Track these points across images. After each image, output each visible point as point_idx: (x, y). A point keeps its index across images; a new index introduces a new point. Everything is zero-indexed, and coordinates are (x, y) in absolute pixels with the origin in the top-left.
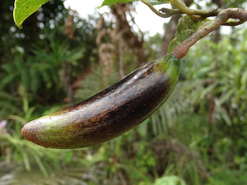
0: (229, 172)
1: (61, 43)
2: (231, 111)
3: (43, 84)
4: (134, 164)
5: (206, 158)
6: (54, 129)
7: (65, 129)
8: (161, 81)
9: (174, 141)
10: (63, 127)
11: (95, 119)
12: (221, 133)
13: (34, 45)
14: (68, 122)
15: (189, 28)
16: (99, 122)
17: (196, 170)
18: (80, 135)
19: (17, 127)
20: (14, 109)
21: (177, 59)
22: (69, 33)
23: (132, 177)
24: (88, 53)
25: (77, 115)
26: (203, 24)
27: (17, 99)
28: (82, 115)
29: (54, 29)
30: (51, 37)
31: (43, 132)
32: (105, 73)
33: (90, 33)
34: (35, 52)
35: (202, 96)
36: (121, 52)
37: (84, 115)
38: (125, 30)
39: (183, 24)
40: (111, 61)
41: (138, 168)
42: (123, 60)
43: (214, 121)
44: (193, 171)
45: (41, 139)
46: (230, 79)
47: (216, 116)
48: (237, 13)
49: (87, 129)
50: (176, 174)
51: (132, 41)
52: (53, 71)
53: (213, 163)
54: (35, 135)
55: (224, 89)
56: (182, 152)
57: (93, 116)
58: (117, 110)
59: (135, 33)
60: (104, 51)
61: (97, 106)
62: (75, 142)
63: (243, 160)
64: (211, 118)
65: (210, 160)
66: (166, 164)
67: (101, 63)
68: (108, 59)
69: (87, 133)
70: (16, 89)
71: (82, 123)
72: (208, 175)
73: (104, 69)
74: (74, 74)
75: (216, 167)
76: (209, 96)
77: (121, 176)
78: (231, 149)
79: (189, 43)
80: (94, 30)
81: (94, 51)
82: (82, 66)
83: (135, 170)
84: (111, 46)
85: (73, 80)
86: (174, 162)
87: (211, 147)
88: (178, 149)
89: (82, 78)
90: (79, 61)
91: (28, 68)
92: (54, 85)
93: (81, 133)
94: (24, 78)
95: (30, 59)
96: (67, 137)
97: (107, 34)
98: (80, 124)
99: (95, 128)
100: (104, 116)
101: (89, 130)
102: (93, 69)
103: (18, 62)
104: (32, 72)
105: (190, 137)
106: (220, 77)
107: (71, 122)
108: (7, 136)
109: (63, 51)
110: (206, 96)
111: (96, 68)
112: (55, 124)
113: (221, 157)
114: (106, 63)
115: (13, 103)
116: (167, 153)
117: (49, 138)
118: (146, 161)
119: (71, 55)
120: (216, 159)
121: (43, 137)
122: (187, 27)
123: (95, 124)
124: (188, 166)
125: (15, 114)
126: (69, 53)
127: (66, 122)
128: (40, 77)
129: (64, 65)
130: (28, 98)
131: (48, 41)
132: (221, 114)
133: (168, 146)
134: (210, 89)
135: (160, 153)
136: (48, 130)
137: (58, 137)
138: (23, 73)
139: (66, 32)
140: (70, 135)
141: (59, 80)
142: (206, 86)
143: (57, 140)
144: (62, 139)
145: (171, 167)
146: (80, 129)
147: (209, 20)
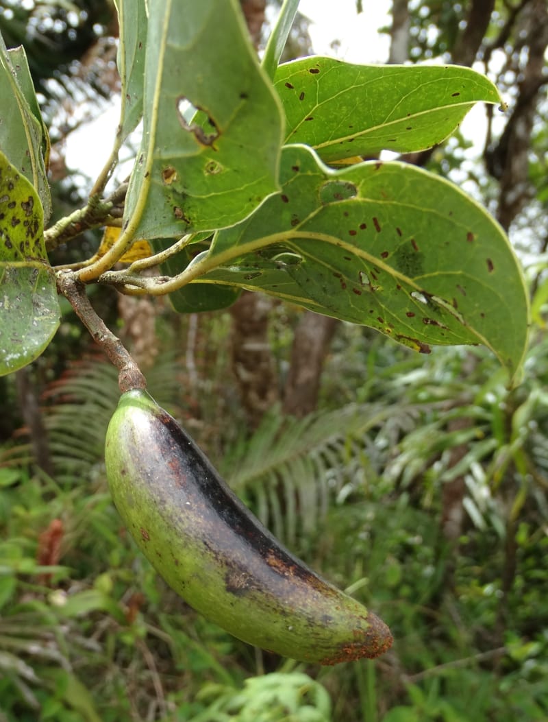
113: (463, 636)
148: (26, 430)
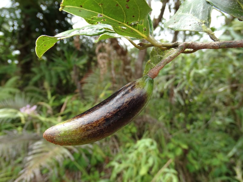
0: (183, 135)
1: (72, 53)
2: (184, 96)
3: (60, 81)
4: (123, 131)
5: (169, 126)
6: (67, 133)
7: (74, 133)
8: (141, 95)
9: (148, 116)
10: (73, 131)
11: (95, 124)
12: (178, 110)
13: (53, 55)
14: (76, 128)
15: (159, 54)
16: (99, 126)
17: (163, 134)
18: (85, 136)
19: (44, 110)
20: (41, 98)
21: (151, 79)
22: (77, 46)
23: (122, 140)
24: (90, 60)
25: (83, 122)
26: (168, 52)
27: (43, 91)
28: (86, 122)
29: (67, 44)
30: (65, 49)
31: (59, 136)
32: (102, 73)
33: (91, 46)
34: (54, 59)
35: (165, 87)
36: (112, 58)
37: (88, 122)
38: (114, 44)
39: (155, 51)
40: (106, 65)
41: (125, 134)
42: (113, 64)
43: (173, 103)
44: (161, 135)
45: (57, 140)
46: (183, 75)
47: (175, 100)
48: (192, 45)
49: (90, 132)
50: (150, 137)
51: (120, 51)
52: (67, 72)
53: (174, 129)
54: (53, 138)
55: (179, 82)
56: (153, 123)
57: (94, 122)
58: (111, 117)
59: (121, 46)
60: (101, 58)
61: (97, 115)
62: (82, 141)
63: (192, 126)
64: (171, 100)
65: (171, 127)
66: (144, 131)
67: (99, 66)
68: (104, 63)
69: (90, 134)
70: (42, 84)
72: (170, 137)
73: (101, 70)
74: (81, 74)
75: (175, 132)
76: (170, 87)
77: (114, 140)
78: (185, 120)
79: (159, 68)
80: (94, 44)
81: (94, 58)
82: (86, 69)
83: (123, 135)
84: (106, 55)
85: (80, 78)
86: (148, 129)
87: (172, 119)
88: (151, 121)
89: (87, 76)
90: (84, 65)
91: (50, 70)
92: (68, 82)
93: (86, 134)
94: (47, 77)
95: (51, 64)
96: (76, 138)
97: (103, 47)
98: (85, 128)
99: (96, 130)
100: (102, 122)
101: (92, 132)
102: (93, 70)
103: (43, 67)
104: (53, 73)
105: (159, 113)
106: (177, 74)
107: (78, 127)
108: (38, 116)
109: (73, 58)
110: (168, 87)
111: (95, 69)
112: (67, 130)
113: (179, 126)
114: (102, 66)
115: (40, 94)
116: (144, 124)
117: (63, 140)
118: (130, 129)
119: (79, 61)
120: (175, 127)
121: (59, 139)
122: (157, 53)
123: (95, 128)
124: (158, 132)
125: (42, 101)
126: (77, 60)
127: (75, 127)
128: (58, 76)
129: (74, 68)
130: (51, 90)
131: (63, 52)
132: (177, 98)
133: (144, 120)
134: (170, 81)
135: (139, 124)
136: (62, 134)
137: (69, 138)
138: (46, 73)
139: (75, 45)
140: (78, 137)
141: (71, 78)
142: (168, 80)
143: (69, 141)
144: (73, 139)
145: (146, 133)
146: (85, 132)
147: (172, 49)
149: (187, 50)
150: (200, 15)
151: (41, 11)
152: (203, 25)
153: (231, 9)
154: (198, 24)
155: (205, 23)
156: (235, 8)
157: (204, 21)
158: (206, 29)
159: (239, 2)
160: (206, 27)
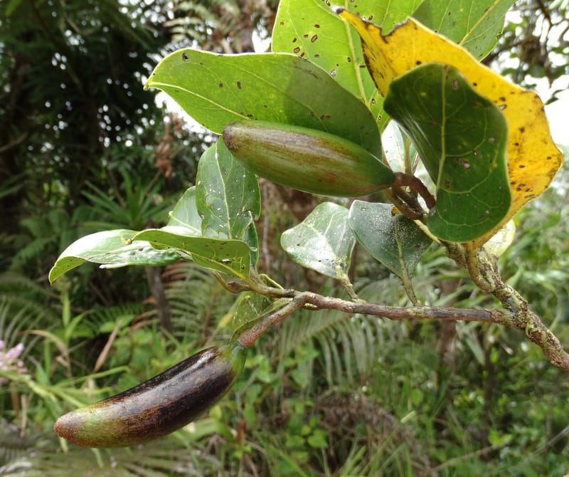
6: (95, 426)
7: (108, 426)
11: (144, 415)
14: (112, 418)
16: (148, 419)
17: (410, 463)
18: (124, 433)
25: (123, 410)
31: (82, 429)
37: (132, 410)
41: (289, 452)
44: (404, 464)
49: (133, 427)
57: (141, 412)
58: (170, 406)
62: (117, 442)
63: (507, 439)
69: (133, 431)
71: (128, 420)
83: (285, 456)
86: (365, 443)
88: (374, 418)
98: (125, 421)
99: (143, 426)
100: (155, 412)
101: (136, 428)
103: (55, 216)
107: (116, 417)
112: (97, 420)
116: (351, 423)
117: (88, 436)
118: (306, 438)
121: (81, 435)
123: (143, 421)
124: (395, 455)
127: (109, 417)
135: (335, 422)
136: (88, 426)
137: (98, 435)
140: (113, 434)
143: (97, 439)
144: (104, 437)
146: (125, 427)
148: (152, 300)
149: (307, 304)
150: (338, 247)
151: (65, 49)
152: (338, 267)
153: (381, 250)
154: (331, 263)
155: (342, 265)
156: (389, 250)
157: (340, 261)
158: (341, 275)
159: (397, 239)
160: (342, 271)
